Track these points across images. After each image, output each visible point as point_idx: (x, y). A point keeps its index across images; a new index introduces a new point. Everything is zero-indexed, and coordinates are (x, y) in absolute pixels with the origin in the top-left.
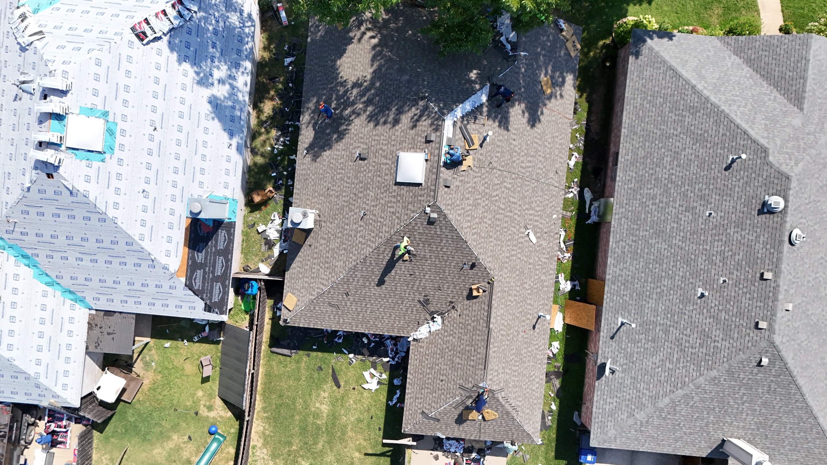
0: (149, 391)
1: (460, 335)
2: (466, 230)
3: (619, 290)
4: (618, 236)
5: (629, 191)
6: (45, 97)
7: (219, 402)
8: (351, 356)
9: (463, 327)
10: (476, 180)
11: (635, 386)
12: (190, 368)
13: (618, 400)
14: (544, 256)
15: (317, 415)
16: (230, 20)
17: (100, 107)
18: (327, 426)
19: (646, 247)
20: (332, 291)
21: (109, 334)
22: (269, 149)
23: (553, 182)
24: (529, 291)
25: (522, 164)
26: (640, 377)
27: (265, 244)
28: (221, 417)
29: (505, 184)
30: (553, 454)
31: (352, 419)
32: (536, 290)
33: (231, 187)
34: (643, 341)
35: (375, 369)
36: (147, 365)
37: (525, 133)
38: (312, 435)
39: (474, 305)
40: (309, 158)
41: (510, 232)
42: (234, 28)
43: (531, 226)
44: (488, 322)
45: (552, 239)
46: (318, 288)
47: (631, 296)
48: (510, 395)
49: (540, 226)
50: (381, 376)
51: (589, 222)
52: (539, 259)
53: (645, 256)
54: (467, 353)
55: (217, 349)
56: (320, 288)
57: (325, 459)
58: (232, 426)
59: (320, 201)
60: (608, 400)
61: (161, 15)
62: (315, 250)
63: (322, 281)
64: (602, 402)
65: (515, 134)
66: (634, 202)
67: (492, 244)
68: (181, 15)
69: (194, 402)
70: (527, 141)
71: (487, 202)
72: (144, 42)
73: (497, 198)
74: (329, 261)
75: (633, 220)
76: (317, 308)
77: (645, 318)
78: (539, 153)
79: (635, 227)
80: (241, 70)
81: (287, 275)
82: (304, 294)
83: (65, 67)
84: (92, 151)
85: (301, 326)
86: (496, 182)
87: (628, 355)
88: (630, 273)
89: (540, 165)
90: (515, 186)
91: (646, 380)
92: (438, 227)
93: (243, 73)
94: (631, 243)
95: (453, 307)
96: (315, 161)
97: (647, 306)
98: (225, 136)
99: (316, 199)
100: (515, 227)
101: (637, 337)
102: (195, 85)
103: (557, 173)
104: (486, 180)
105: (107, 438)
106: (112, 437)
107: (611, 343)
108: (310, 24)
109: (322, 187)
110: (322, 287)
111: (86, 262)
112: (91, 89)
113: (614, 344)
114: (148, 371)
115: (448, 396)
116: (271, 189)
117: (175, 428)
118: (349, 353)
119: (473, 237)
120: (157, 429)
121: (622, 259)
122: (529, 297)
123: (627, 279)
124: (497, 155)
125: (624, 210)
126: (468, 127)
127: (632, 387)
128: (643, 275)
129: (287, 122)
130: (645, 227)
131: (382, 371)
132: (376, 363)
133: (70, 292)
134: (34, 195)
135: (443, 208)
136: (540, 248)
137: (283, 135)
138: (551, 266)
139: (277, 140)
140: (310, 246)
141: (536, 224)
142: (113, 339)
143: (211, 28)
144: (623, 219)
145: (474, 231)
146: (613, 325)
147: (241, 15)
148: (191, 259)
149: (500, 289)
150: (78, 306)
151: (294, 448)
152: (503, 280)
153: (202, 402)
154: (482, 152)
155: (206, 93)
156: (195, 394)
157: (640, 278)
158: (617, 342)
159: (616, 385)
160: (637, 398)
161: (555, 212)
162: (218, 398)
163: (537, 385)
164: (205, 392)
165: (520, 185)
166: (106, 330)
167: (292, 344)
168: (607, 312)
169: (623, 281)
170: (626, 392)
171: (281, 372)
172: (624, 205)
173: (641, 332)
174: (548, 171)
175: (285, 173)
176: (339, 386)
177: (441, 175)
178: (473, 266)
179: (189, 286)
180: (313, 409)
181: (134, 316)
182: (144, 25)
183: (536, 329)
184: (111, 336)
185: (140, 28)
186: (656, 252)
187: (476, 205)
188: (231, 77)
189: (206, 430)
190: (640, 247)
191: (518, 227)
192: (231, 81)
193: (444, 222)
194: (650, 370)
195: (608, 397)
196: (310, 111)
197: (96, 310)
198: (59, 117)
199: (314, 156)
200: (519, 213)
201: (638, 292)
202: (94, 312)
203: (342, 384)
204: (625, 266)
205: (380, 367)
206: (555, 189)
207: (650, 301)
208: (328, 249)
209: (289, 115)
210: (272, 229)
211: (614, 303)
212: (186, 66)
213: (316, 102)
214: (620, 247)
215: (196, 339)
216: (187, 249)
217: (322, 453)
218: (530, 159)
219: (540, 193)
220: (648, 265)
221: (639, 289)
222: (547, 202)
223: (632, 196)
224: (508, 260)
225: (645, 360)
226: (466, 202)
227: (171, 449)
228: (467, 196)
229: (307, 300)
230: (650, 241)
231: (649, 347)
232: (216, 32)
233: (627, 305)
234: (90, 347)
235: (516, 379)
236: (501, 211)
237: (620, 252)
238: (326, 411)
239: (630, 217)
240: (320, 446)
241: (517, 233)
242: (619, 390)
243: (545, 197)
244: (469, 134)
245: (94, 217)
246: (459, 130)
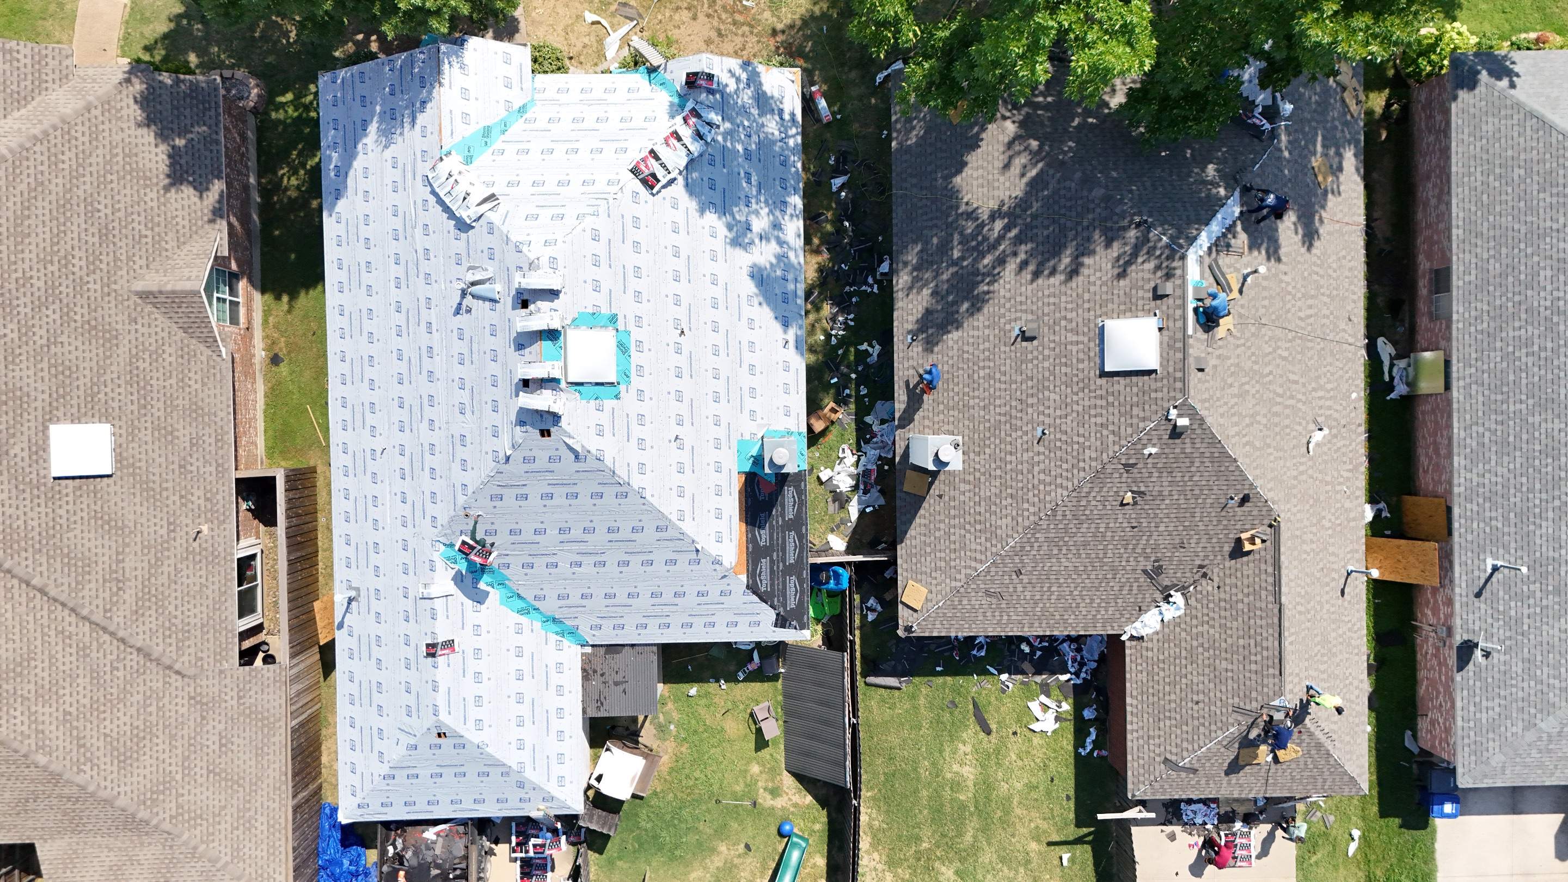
0: (670, 773)
1: (1223, 621)
2: (1233, 441)
3: (1481, 511)
4: (1468, 417)
5: (1479, 337)
6: (525, 305)
7: (788, 781)
8: (1004, 677)
9: (1228, 606)
10: (1239, 351)
11: (1532, 673)
12: (736, 728)
13: (1503, 702)
15: (956, 785)
16: (766, 129)
17: (605, 311)
18: (977, 801)
19: (1524, 431)
20: (993, 569)
21: (616, 684)
22: (822, 338)
23: (1346, 336)
24: (1330, 532)
25: (1300, 314)
26: (1539, 658)
27: (834, 501)
28: (796, 805)
29: (1280, 351)
30: (1375, 809)
31: (1019, 786)
34: (1538, 594)
35: (1048, 696)
36: (662, 729)
38: (953, 821)
39: (1245, 567)
40: (918, 348)
42: (774, 143)
44: (1277, 594)
45: (1353, 437)
46: (965, 567)
47: (1506, 519)
49: (1336, 415)
50: (1060, 707)
51: (1392, 396)
52: (1339, 472)
53: (1524, 446)
54: (1241, 650)
55: (776, 689)
56: (970, 567)
57: (980, 860)
58: (815, 820)
59: (951, 419)
60: (1484, 703)
61: (673, 141)
62: (952, 504)
63: (973, 555)
64: (1472, 709)
65: (1289, 265)
66: (1492, 354)
67: (1272, 458)
68: (699, 135)
69: (747, 785)
70: (1303, 273)
71: (1257, 387)
72: (655, 191)
73: (1271, 377)
74: (982, 519)
75: (1492, 386)
76: (965, 602)
77: (1538, 554)
78: (1322, 291)
79: (1499, 397)
80: (790, 211)
81: (901, 550)
82: (939, 580)
83: (549, 251)
84: (602, 384)
85: (935, 634)
86: (1267, 351)
87: (1513, 622)
88: (1499, 479)
89: (1325, 311)
90: (1294, 353)
91: (1551, 662)
92: (1187, 441)
93: (792, 216)
94: (1493, 426)
95: (1205, 575)
96: (932, 352)
97: (1538, 533)
98: (777, 327)
99: (941, 416)
100: (1300, 424)
101: (1525, 588)
102: (728, 247)
103: (1349, 319)
104: (1252, 350)
105: (611, 863)
106: (620, 858)
107: (1477, 604)
108: (894, 118)
109: (951, 394)
110: (973, 564)
111: (587, 568)
112: (589, 281)
113: (1483, 606)
114: (665, 740)
115: (1213, 727)
116: (832, 404)
117: (721, 832)
118: (1000, 673)
119: (1244, 451)
120: (692, 838)
121: (1481, 455)
122: (1332, 540)
123: (1493, 489)
124: (1263, 303)
125: (1473, 370)
126: (1220, 262)
127: (1526, 677)
128: (1524, 480)
129: (847, 289)
130: (1517, 397)
131: (1061, 698)
132: (1047, 685)
133: (554, 620)
134: (516, 467)
135: (1198, 407)
136: (1338, 454)
137: (842, 310)
138: (1357, 483)
139: (833, 319)
140: (940, 496)
141: (1329, 412)
142: (624, 691)
143: (740, 148)
144: (1474, 387)
145: (1245, 440)
146: (1476, 573)
147: (781, 118)
148: (752, 541)
149: (1289, 534)
150: (566, 642)
151: (925, 845)
152: (1292, 518)
153: (760, 784)
154: (1243, 302)
155: (744, 260)
156: (746, 771)
157: (1518, 486)
158: (1489, 602)
159: (1497, 676)
160: (1539, 694)
161: (1354, 388)
162: (785, 773)
163: (1356, 692)
164: (764, 765)
165: (1299, 349)
166: (610, 678)
167: (900, 668)
168: (1463, 552)
169: (1487, 494)
170: (1516, 686)
171: (887, 718)
172: (1473, 362)
173: (1532, 579)
174: (1337, 317)
175: (853, 376)
176: (988, 732)
177: (1191, 351)
178: (1245, 500)
179: (753, 588)
180: (949, 776)
181: (655, 649)
182: (652, 161)
183: (1345, 595)
184: (621, 688)
185: (647, 167)
186: (1543, 436)
187: (1242, 395)
188: (777, 226)
189: (774, 830)
190: (1511, 431)
191: (1304, 423)
192: (776, 233)
193: (1199, 431)
194: (1557, 643)
195: (1484, 698)
196: (910, 268)
197: (593, 646)
198: (552, 335)
199: (928, 343)
200: (1304, 398)
201: (1518, 510)
202: (588, 650)
203: (993, 727)
204: (1487, 467)
205: (1056, 692)
206: (1350, 348)
207: (1544, 524)
208: (977, 499)
209: (849, 276)
210: (843, 474)
211: (1475, 533)
212: (711, 218)
213: (921, 251)
214: (1474, 435)
215: (741, 676)
216: (744, 526)
217: (975, 849)
218: (1310, 302)
219: (1329, 360)
220: (1531, 461)
221: (1519, 504)
222: (1341, 372)
223: (1485, 344)
224: (1295, 483)
225: (1545, 627)
226: (1229, 391)
227: (718, 868)
228: (1230, 381)
229: (948, 589)
230: (1530, 420)
231: (1551, 604)
232: (748, 155)
233: (1500, 535)
234: (589, 710)
236: (1279, 400)
237: (1474, 444)
238: (972, 777)
239: (1486, 382)
240: (968, 838)
241: (1303, 433)
242: (1502, 685)
243: (1338, 364)
244: (1223, 275)
245: (609, 492)
246: (1208, 270)
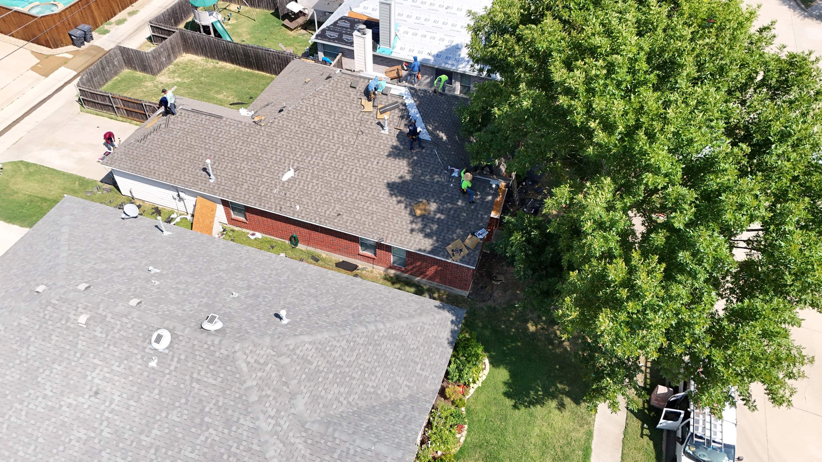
2: (312, 100)
10: (351, 116)
14: (265, 189)
15: (218, 92)
23: (330, 210)
24: (238, 167)
25: (354, 170)
29: (341, 149)
32: (236, 175)
33: (401, 51)
37: (382, 177)
41: (298, 150)
43: (296, 176)
45: (277, 201)
48: (159, 134)
49: (294, 188)
52: (264, 183)
65: (383, 164)
67: (293, 127)
70: (374, 178)
71: (330, 125)
73: (331, 137)
78: (361, 193)
86: (344, 138)
88: (210, 248)
89: (350, 193)
90: (336, 160)
91: (97, 228)
94: (241, 255)
97: (170, 246)
100: (300, 155)
101: (145, 236)
103: (339, 215)
104: (349, 127)
119: (304, 107)
121: (229, 248)
122: (234, 166)
123: (207, 245)
124: (368, 141)
125: (278, 261)
126: (397, 111)
127: (98, 221)
128: (203, 252)
130: (250, 265)
135: (336, 78)
136: (273, 185)
138: (252, 198)
141: (297, 183)
144: (268, 258)
145: (309, 108)
146: (167, 228)
149: (252, 132)
151: (203, 78)
152: (258, 136)
154: (373, 124)
157: (201, 250)
158: (149, 227)
161: (302, 208)
163: (152, 168)
165: (337, 166)
174: (342, 205)
176: (231, 105)
177: (362, 80)
179: (341, 18)
180: (224, 91)
183: (202, 172)
187: (330, 113)
191: (300, 159)
195: (102, 212)
200: (311, 162)
204: (221, 248)
206: (323, 211)
211: (189, 236)
214: (241, 250)
216: (365, 19)
218: (358, 180)
219: (324, 190)
220: (211, 257)
222: (313, 199)
224: (274, 143)
225: (117, 233)
226: (335, 103)
228: (340, 104)
230: (234, 263)
231: (128, 238)
233: (180, 240)
235: (169, 143)
236: (319, 140)
237: (237, 249)
238: (217, 96)
240: (195, 89)
241: (295, 158)
243: (319, 197)
244: (390, 111)
246: (395, 100)
